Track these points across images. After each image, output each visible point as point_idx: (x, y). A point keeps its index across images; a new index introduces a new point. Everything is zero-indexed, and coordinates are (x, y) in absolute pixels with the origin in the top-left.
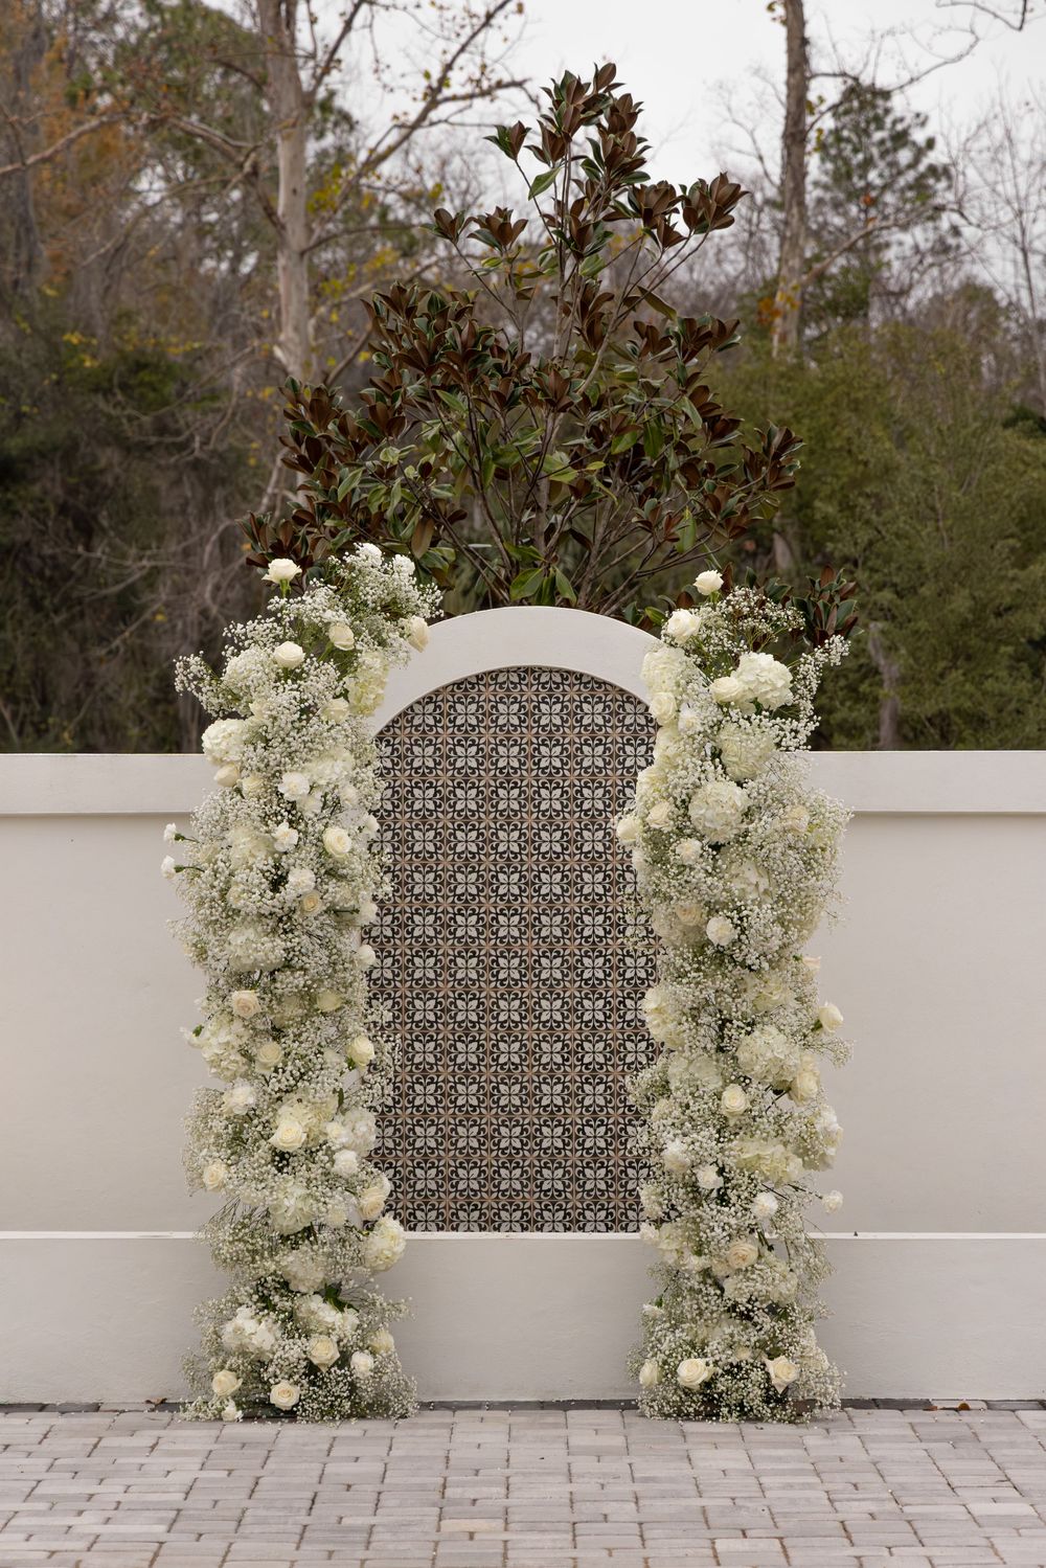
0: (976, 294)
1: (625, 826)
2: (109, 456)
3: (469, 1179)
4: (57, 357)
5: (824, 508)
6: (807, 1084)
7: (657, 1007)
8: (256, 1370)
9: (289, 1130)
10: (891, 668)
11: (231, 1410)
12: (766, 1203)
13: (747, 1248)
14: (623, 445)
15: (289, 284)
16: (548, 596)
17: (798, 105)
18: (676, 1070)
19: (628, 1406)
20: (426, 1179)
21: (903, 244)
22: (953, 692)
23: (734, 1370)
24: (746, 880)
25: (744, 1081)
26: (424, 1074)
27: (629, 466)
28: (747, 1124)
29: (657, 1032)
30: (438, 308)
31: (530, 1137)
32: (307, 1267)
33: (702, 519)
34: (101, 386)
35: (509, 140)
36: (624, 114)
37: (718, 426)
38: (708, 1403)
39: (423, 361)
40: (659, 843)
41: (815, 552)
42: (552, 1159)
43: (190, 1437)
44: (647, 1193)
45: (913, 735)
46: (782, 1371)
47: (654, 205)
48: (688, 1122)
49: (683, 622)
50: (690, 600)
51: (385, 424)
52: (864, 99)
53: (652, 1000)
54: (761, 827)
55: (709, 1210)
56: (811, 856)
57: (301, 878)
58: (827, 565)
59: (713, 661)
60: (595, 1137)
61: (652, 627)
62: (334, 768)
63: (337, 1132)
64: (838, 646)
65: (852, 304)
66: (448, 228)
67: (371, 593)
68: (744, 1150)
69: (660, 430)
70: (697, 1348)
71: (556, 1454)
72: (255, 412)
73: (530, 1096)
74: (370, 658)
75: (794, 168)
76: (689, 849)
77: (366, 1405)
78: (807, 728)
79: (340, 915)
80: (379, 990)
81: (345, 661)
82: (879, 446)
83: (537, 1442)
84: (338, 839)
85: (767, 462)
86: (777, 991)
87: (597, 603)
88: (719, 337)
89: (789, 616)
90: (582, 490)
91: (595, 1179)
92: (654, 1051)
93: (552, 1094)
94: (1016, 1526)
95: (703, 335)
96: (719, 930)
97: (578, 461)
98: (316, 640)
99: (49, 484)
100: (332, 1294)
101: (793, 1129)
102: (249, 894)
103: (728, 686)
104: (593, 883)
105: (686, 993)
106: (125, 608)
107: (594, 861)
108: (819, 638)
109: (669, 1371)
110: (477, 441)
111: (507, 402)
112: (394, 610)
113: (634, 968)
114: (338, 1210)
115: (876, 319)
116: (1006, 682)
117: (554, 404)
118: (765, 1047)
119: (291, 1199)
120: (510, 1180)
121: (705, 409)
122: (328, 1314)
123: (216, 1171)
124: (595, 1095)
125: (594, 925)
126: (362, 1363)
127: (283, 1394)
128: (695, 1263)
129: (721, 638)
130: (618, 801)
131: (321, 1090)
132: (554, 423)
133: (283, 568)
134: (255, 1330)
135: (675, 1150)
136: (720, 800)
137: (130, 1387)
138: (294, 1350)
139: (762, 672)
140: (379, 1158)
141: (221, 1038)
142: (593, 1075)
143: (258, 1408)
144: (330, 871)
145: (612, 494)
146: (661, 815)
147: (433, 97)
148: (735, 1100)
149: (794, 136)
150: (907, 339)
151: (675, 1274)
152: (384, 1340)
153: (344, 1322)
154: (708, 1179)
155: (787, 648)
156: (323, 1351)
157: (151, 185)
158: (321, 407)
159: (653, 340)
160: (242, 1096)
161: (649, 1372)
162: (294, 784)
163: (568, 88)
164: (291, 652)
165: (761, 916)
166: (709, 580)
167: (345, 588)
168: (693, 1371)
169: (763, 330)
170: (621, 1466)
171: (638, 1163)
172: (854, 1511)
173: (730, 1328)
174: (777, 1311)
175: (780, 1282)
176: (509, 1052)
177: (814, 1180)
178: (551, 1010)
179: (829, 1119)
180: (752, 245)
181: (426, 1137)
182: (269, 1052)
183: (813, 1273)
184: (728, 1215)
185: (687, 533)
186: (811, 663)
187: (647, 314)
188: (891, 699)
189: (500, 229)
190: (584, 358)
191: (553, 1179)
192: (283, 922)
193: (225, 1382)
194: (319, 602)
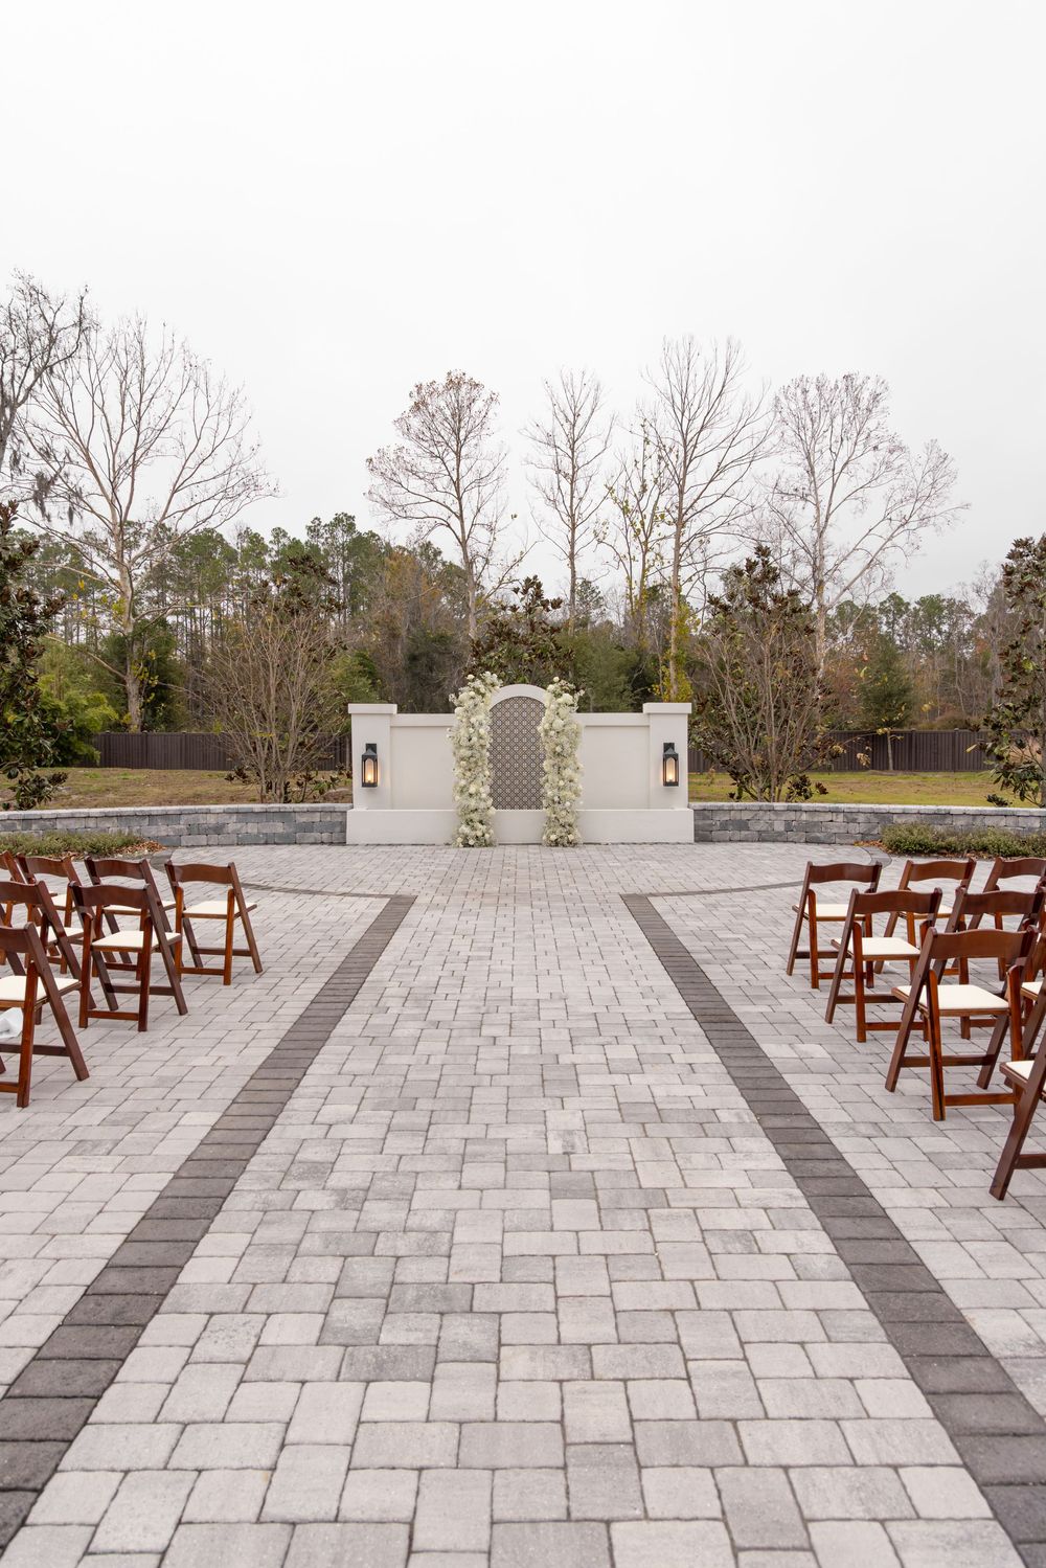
0: (609, 622)
1: (539, 728)
2: (436, 655)
3: (508, 799)
4: (425, 635)
5: (579, 665)
6: (576, 780)
7: (546, 765)
8: (466, 837)
9: (472, 789)
10: (592, 698)
11: (461, 845)
12: (568, 804)
13: (564, 813)
14: (539, 652)
15: (472, 621)
16: (524, 682)
17: (574, 584)
18: (550, 777)
19: (540, 844)
20: (500, 799)
21: (594, 612)
22: (605, 702)
23: (561, 837)
24: (564, 739)
25: (563, 779)
26: (499, 778)
27: (540, 656)
28: (564, 788)
29: (546, 770)
30: (502, 625)
31: (521, 791)
32: (475, 817)
33: (555, 667)
34: (434, 641)
35: (516, 591)
36: (539, 585)
37: (558, 648)
38: (556, 843)
39: (499, 635)
40: (546, 731)
41: (577, 674)
42: (525, 795)
43: (452, 851)
44: (544, 802)
45: (597, 710)
46: (571, 837)
47: (545, 604)
48: (552, 788)
49: (551, 687)
50: (553, 683)
51: (491, 648)
52: (586, 583)
53: (545, 763)
54: (566, 728)
55: (556, 805)
56: (577, 734)
57: (475, 739)
58: (580, 676)
59: (558, 696)
60: (534, 791)
61: (545, 688)
62: (481, 717)
63: (482, 790)
64: (582, 692)
65: (584, 624)
66: (504, 608)
67: (488, 681)
68: (563, 793)
69: (546, 649)
70: (554, 833)
71: (526, 854)
72: (465, 646)
73: (521, 783)
74: (488, 694)
75: (573, 598)
76: (552, 733)
77: (488, 845)
78: (576, 708)
79: (482, 746)
80: (490, 761)
81: (483, 695)
82: (590, 653)
83: (522, 852)
84: (482, 731)
85: (567, 655)
86: (570, 761)
87: (534, 683)
88: (558, 630)
89: (572, 686)
90: (531, 661)
91: (534, 799)
92: (546, 773)
93: (525, 782)
94: (618, 868)
95: (554, 630)
96: (558, 749)
97: (530, 655)
98: (477, 691)
99: (424, 660)
100: (481, 822)
101: (574, 789)
102: (464, 742)
103: (560, 700)
104: (533, 740)
105: (552, 762)
106: (439, 686)
107: (533, 735)
108: (578, 690)
109: (548, 837)
110: (509, 651)
111: (516, 643)
112: (493, 685)
113: (541, 757)
114: (482, 805)
115: (589, 627)
116: (614, 700)
117: (525, 644)
118: (568, 773)
119: (473, 803)
120: (517, 799)
121: (555, 645)
122: (480, 826)
123: (457, 798)
124: (533, 782)
125: (533, 748)
126: (487, 836)
127: (471, 842)
128: (554, 816)
129: (559, 690)
130: (538, 723)
131: (479, 781)
132: (525, 647)
133: (471, 677)
134: (465, 829)
135: (550, 793)
136: (559, 723)
137: (441, 841)
138: (473, 833)
139: (567, 697)
140: (490, 795)
141: (458, 771)
142: (533, 778)
143: (466, 845)
144: (481, 738)
145: (536, 661)
146: (547, 726)
147: (500, 583)
148: (561, 783)
149: (573, 591)
150: (595, 632)
151: (549, 818)
152: (491, 831)
153: (484, 828)
154: (556, 799)
155: (572, 692)
156: (479, 834)
157: (444, 600)
158: (478, 644)
159: (545, 631)
160: (463, 783)
161: (544, 837)
162: (473, 720)
163: (528, 580)
164: (472, 693)
165: (567, 746)
166: (556, 679)
167: (483, 681)
168: (553, 837)
169: (566, 630)
170: (539, 856)
171: (542, 796)
172: (586, 865)
173: (561, 829)
174: (570, 825)
175: (570, 819)
176: (516, 774)
177: (577, 799)
178: (525, 765)
179: (580, 787)
180: (564, 612)
181: (500, 791)
182: (468, 774)
183: (577, 818)
184: (561, 806)
185: (552, 669)
186: (577, 696)
187: (544, 626)
188: (592, 704)
189: (514, 609)
190: (531, 634)
191: (525, 799)
192: (471, 748)
193: (460, 840)
194: (478, 683)
